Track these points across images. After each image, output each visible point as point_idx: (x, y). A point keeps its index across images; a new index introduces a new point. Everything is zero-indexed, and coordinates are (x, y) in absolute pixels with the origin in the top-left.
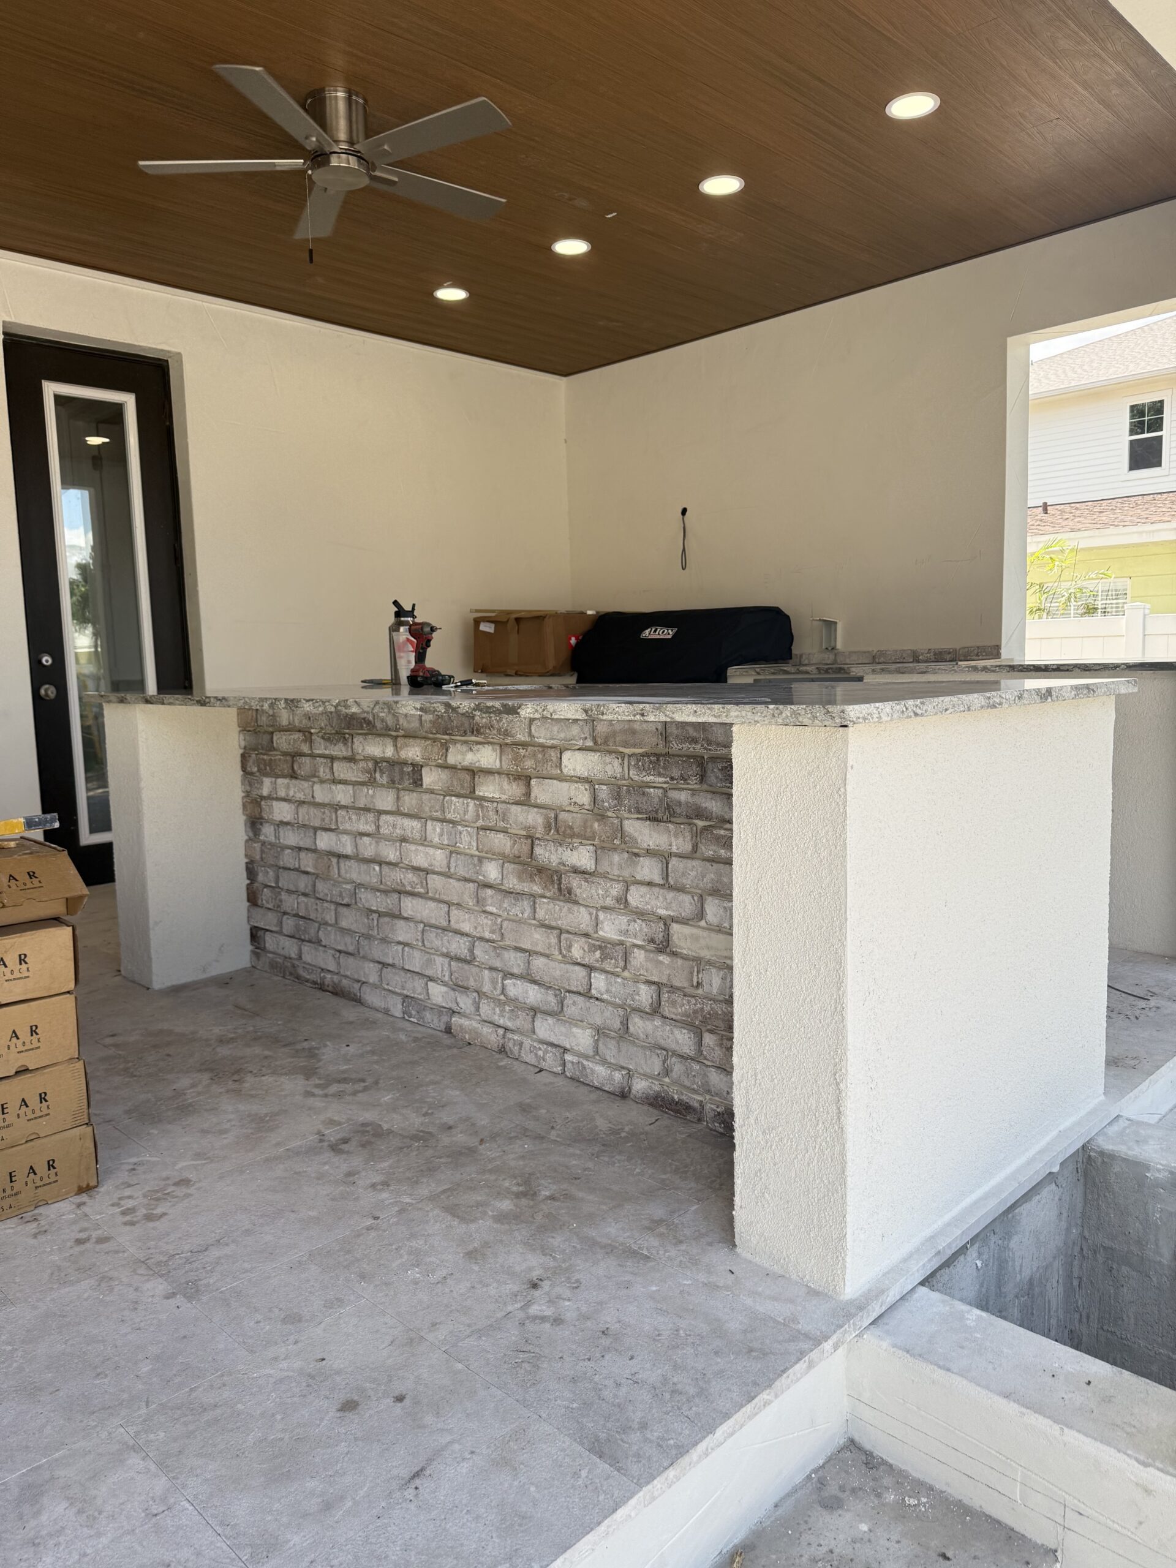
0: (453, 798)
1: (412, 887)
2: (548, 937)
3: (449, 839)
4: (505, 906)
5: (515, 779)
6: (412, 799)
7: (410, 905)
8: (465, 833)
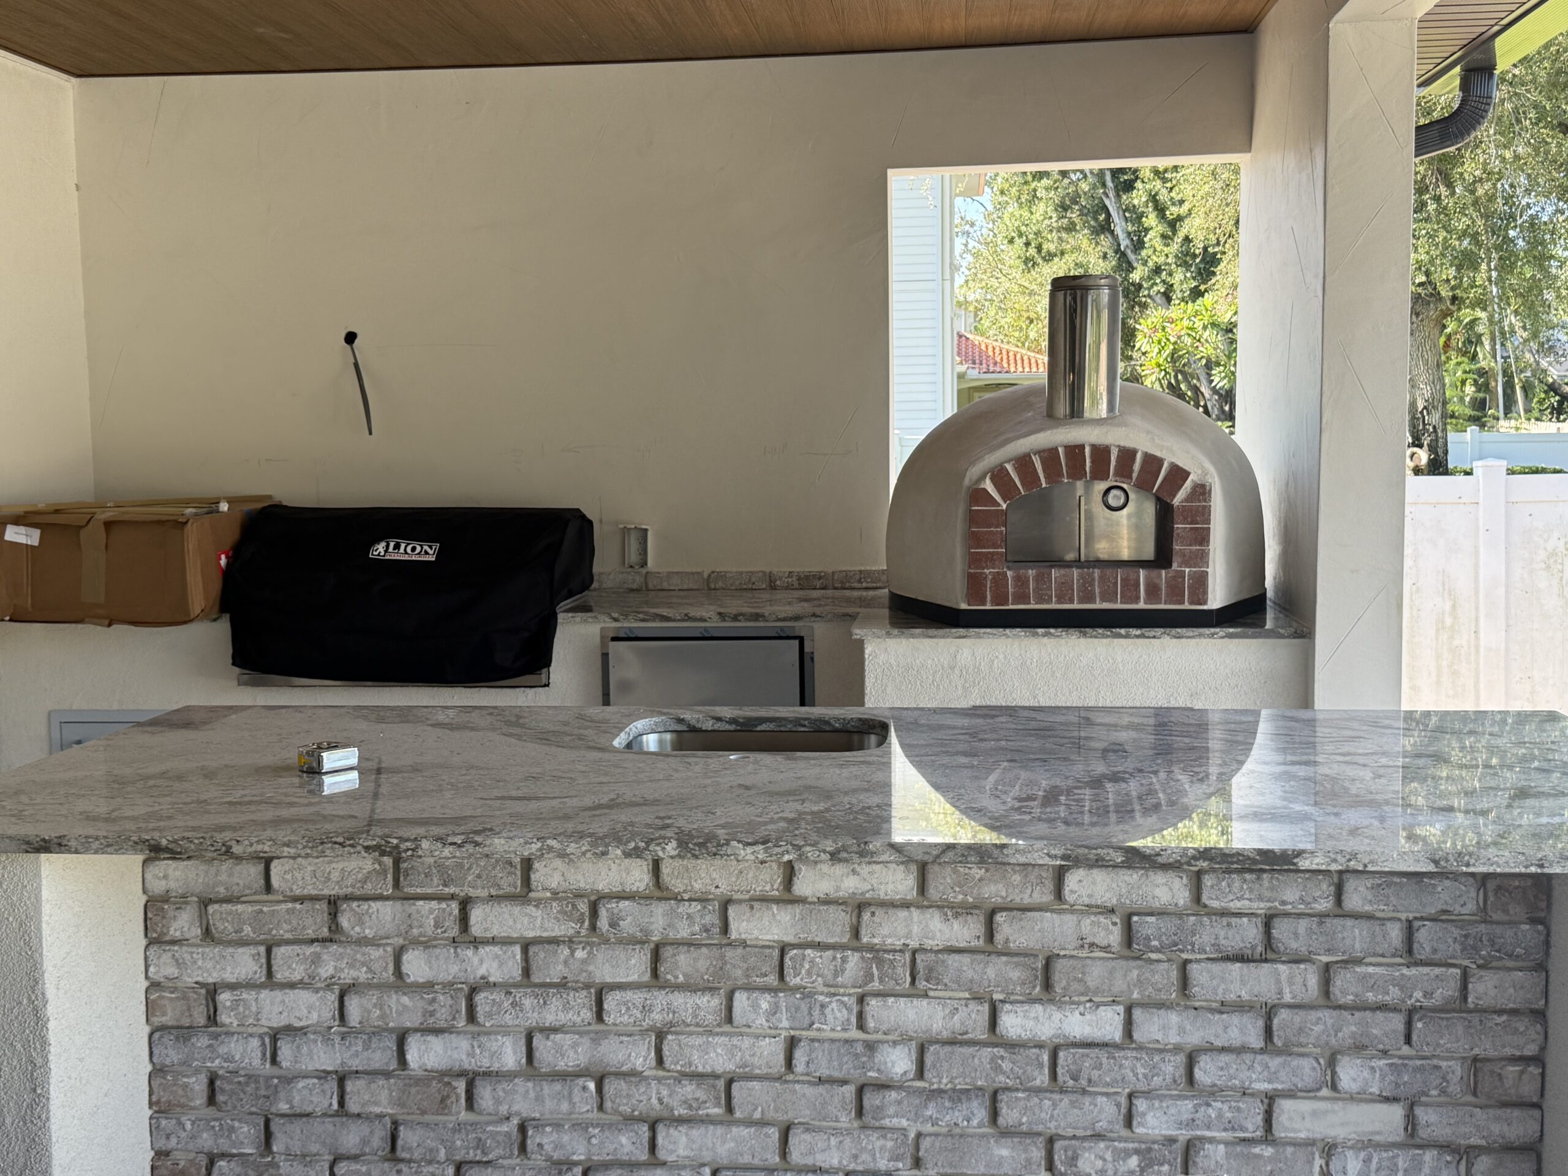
0: (808, 951)
1: (690, 1107)
2: (1026, 1151)
3: (792, 1018)
4: (929, 1113)
5: (956, 915)
6: (696, 960)
7: (684, 1139)
8: (834, 1005)
